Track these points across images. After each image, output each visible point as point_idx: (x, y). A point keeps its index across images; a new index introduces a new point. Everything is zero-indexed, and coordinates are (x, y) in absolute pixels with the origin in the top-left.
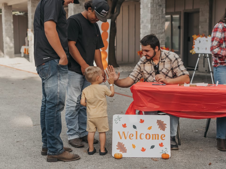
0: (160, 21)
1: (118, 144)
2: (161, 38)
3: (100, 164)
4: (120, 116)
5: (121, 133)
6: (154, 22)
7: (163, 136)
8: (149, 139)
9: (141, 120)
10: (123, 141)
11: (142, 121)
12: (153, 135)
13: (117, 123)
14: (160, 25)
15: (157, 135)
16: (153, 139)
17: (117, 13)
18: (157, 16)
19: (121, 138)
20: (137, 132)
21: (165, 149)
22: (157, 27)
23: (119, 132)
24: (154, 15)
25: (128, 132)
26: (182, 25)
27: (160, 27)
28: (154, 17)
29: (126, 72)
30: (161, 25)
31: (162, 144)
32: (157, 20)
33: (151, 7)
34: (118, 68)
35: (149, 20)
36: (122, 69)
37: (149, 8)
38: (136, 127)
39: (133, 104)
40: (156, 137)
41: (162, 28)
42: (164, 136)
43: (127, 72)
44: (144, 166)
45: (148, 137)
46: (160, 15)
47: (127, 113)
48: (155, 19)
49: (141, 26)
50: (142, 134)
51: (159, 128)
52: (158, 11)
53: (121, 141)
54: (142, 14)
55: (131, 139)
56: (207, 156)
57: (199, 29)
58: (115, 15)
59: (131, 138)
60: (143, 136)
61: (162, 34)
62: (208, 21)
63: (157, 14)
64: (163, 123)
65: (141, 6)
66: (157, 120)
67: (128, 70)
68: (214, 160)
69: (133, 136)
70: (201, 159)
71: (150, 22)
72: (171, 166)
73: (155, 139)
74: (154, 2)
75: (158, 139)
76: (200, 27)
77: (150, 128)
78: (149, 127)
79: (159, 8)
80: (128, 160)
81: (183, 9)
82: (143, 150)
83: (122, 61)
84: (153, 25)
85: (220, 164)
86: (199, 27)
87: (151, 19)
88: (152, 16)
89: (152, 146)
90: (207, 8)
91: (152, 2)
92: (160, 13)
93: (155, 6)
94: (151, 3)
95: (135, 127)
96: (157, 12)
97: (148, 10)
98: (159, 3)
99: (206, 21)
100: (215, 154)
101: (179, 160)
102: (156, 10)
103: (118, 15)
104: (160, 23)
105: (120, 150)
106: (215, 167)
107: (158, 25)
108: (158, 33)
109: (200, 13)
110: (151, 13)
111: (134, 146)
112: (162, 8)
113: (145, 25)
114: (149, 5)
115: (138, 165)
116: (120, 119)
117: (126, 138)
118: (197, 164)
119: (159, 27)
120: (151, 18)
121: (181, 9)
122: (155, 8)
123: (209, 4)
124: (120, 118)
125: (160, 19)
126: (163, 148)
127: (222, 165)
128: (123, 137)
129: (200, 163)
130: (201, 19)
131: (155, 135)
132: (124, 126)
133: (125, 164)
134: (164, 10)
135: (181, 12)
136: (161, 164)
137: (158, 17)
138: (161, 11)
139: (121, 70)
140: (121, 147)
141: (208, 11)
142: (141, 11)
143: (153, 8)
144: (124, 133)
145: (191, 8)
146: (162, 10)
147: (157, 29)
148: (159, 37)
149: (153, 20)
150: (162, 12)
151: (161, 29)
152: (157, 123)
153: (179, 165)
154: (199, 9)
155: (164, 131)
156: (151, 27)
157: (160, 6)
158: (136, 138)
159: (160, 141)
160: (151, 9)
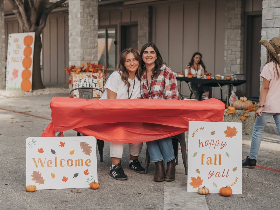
0: (92, 34)
1: (33, 174)
2: (93, 54)
3: (9, 199)
4: (35, 138)
5: (37, 160)
6: (85, 35)
7: (88, 162)
8: (72, 165)
9: (61, 143)
10: (39, 170)
11: (62, 145)
12: (76, 161)
13: (32, 147)
14: (91, 38)
15: (81, 161)
16: (76, 165)
17: (42, 25)
18: (88, 28)
19: (37, 167)
20: (56, 158)
21: (91, 177)
22: (89, 40)
23: (34, 159)
24: (85, 26)
25: (45, 158)
26: (119, 40)
27: (92, 40)
28: (84, 29)
29: (53, 94)
30: (93, 38)
31: (87, 171)
32: (89, 32)
33: (81, 17)
34: (44, 89)
35: (79, 33)
36: (50, 91)
37: (79, 18)
38: (55, 152)
39: (52, 125)
40: (80, 163)
41: (94, 42)
42: (90, 162)
43: (56, 94)
44: (64, 200)
45: (70, 163)
46: (92, 27)
47: (44, 135)
48: (86, 31)
49: (70, 40)
50: (63, 160)
51: (83, 152)
52: (89, 22)
53: (37, 170)
54: (71, 25)
55: (49, 167)
56: (141, 185)
57: (137, 44)
58: (40, 27)
59: (50, 165)
60: (64, 163)
61: (94, 49)
62: (147, 36)
63: (88, 25)
64: (88, 146)
65: (70, 17)
66: (81, 143)
67: (56, 92)
68: (150, 189)
69: (51, 163)
70: (134, 189)
71: (80, 35)
72: (97, 198)
73: (79, 165)
74: (85, 12)
75: (82, 165)
76: (139, 42)
77: (72, 153)
78: (71, 151)
79: (90, 19)
80: (45, 193)
81: (120, 22)
82: (65, 179)
83: (50, 82)
84: (84, 38)
85: (157, 194)
86: (137, 42)
87: (81, 32)
88: (83, 28)
89: (75, 174)
90: (146, 21)
91: (83, 12)
92: (91, 25)
93: (85, 17)
94: (81, 13)
95: (53, 152)
96: (88, 24)
97: (78, 20)
98: (90, 13)
99: (145, 36)
100: (151, 183)
101: (107, 191)
102: (86, 21)
103: (43, 28)
104: (92, 36)
105: (36, 181)
106: (150, 197)
107: (89, 38)
108: (89, 47)
109: (139, 27)
110: (81, 24)
111: (53, 176)
112: (93, 19)
113: (74, 39)
114: (79, 16)
115: (57, 198)
116: (36, 143)
117: (43, 166)
118: (129, 195)
119: (90, 41)
120: (81, 30)
121: (117, 22)
122: (86, 19)
123: (148, 16)
124: (35, 141)
125: (92, 31)
126: (88, 176)
127: (158, 195)
128: (40, 165)
129: (133, 193)
130: (140, 33)
131: (79, 160)
132: (41, 151)
133: (41, 197)
134: (97, 21)
135: (117, 25)
136: (86, 197)
137: (90, 29)
138: (92, 22)
139: (48, 92)
140: (37, 177)
141: (148, 24)
142: (70, 21)
143: (83, 19)
144: (40, 159)
145: (128, 21)
146: (94, 21)
147: (89, 42)
148: (91, 52)
149: (84, 33)
150: (94, 23)
151: (92, 43)
152: (80, 146)
153: (107, 197)
154: (137, 22)
155: (89, 155)
156: (81, 41)
157: (92, 16)
158: (56, 166)
159: (85, 168)
160: (81, 19)
